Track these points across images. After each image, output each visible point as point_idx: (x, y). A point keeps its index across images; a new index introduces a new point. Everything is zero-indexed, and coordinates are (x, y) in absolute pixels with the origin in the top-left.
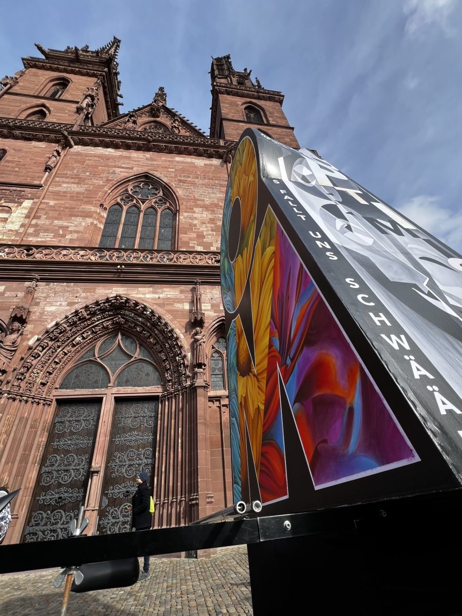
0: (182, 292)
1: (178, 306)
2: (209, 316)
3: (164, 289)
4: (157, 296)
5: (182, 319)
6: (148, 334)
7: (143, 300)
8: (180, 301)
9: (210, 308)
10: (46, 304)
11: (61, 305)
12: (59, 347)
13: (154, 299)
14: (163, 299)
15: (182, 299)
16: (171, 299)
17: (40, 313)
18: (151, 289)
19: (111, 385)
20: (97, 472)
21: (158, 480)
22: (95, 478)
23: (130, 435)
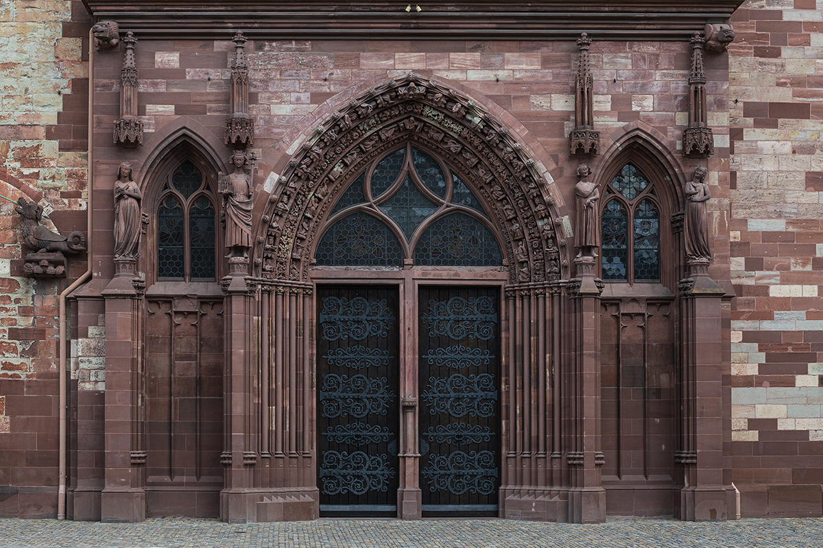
0: (545, 62)
1: (539, 103)
2: (607, 129)
3: (507, 55)
4: (490, 75)
5: (549, 136)
6: (475, 161)
7: (462, 87)
8: (543, 89)
9: (608, 107)
10: (269, 98)
11: (298, 99)
12: (309, 190)
13: (485, 83)
14: (506, 83)
15: (548, 83)
16: (524, 83)
17: (265, 121)
18: (477, 55)
19: (409, 261)
20: (413, 407)
21: (507, 425)
22: (410, 415)
23: (451, 352)
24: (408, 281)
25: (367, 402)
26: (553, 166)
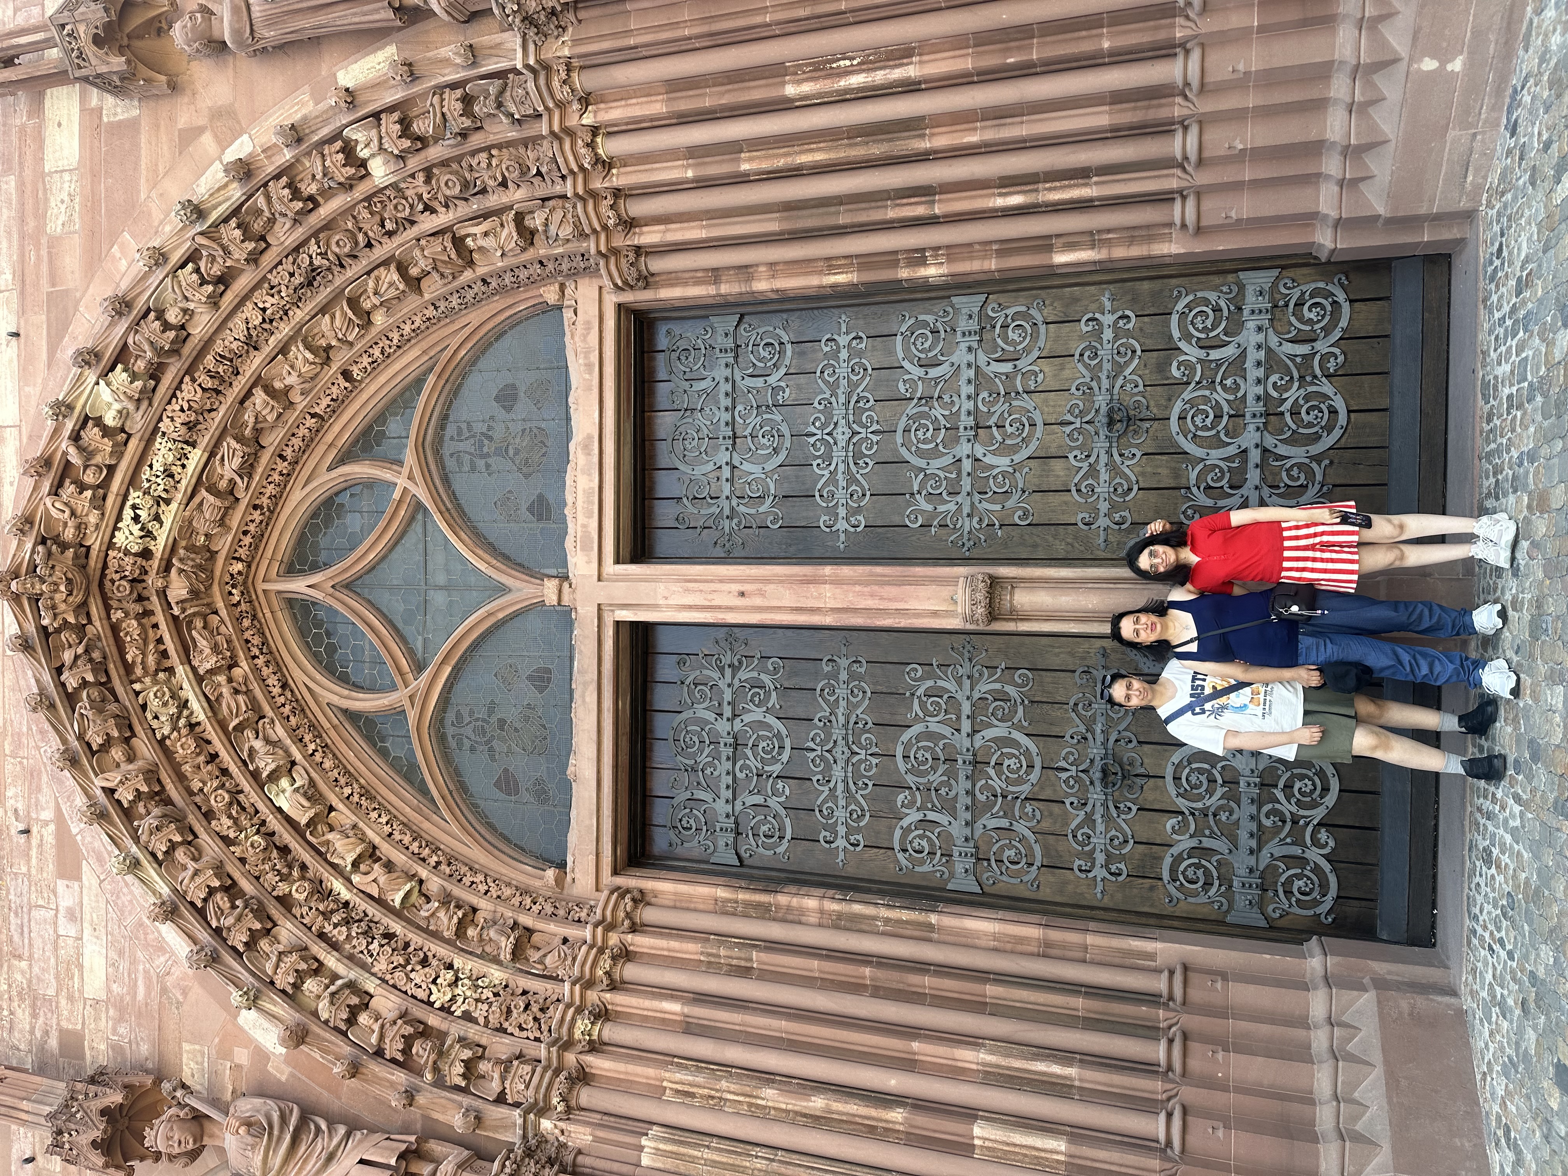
1: (62, 206)
5: (137, 166)
6: (259, 396)
8: (34, 198)
10: (71, 998)
11: (73, 916)
12: (321, 891)
14: (22, 311)
15: (21, 187)
16: (23, 258)
17: (120, 1019)
19: (549, 591)
20: (994, 583)
21: (1071, 241)
22: (1023, 599)
23: (828, 458)
24: (603, 593)
25: (989, 733)
26: (207, 140)
